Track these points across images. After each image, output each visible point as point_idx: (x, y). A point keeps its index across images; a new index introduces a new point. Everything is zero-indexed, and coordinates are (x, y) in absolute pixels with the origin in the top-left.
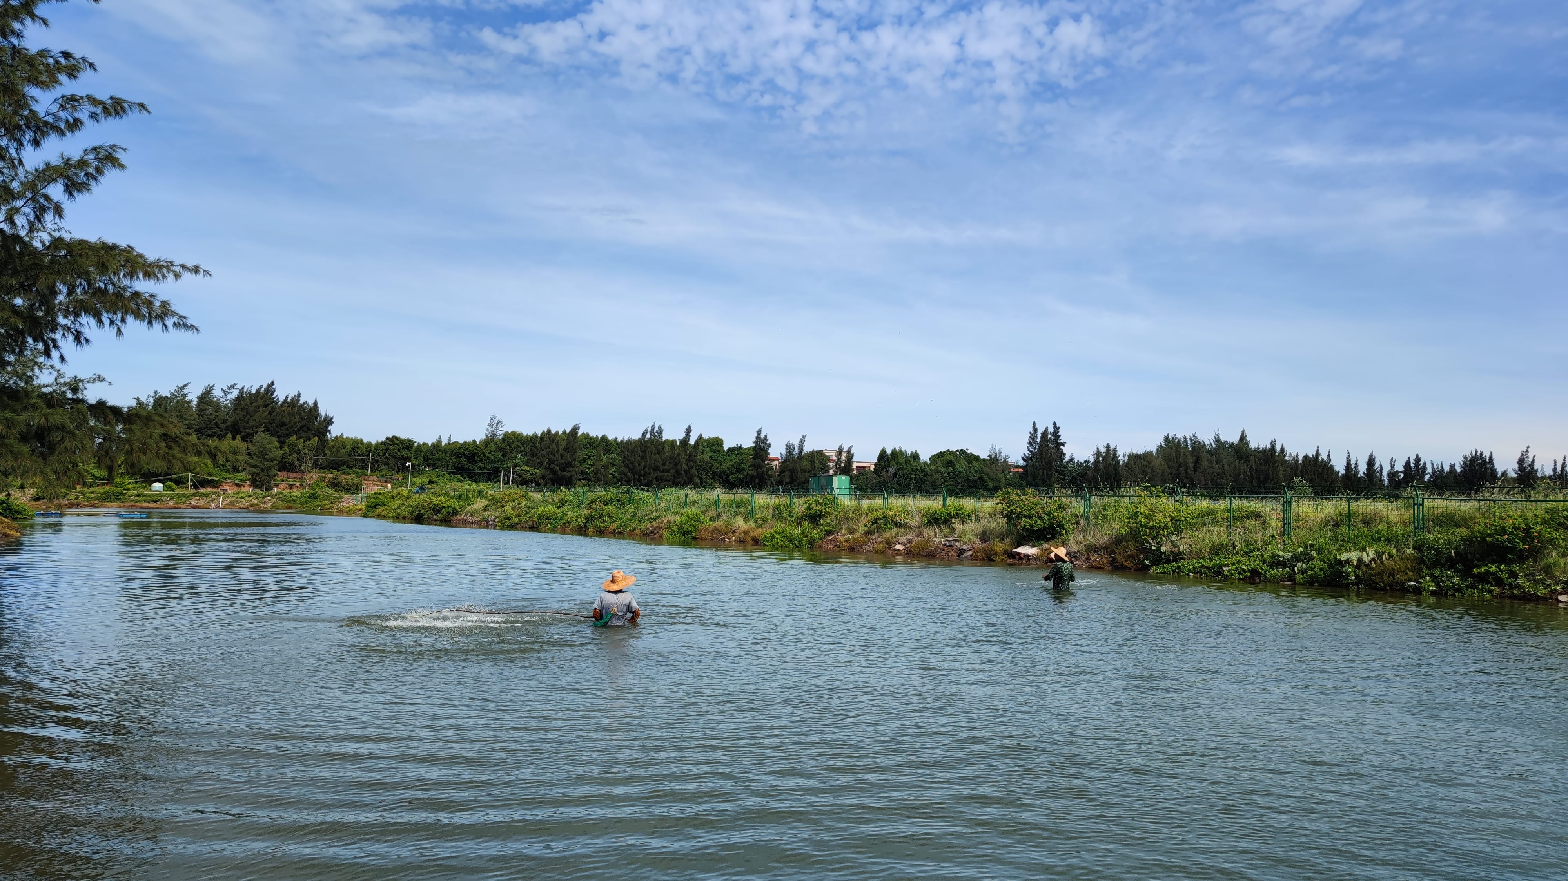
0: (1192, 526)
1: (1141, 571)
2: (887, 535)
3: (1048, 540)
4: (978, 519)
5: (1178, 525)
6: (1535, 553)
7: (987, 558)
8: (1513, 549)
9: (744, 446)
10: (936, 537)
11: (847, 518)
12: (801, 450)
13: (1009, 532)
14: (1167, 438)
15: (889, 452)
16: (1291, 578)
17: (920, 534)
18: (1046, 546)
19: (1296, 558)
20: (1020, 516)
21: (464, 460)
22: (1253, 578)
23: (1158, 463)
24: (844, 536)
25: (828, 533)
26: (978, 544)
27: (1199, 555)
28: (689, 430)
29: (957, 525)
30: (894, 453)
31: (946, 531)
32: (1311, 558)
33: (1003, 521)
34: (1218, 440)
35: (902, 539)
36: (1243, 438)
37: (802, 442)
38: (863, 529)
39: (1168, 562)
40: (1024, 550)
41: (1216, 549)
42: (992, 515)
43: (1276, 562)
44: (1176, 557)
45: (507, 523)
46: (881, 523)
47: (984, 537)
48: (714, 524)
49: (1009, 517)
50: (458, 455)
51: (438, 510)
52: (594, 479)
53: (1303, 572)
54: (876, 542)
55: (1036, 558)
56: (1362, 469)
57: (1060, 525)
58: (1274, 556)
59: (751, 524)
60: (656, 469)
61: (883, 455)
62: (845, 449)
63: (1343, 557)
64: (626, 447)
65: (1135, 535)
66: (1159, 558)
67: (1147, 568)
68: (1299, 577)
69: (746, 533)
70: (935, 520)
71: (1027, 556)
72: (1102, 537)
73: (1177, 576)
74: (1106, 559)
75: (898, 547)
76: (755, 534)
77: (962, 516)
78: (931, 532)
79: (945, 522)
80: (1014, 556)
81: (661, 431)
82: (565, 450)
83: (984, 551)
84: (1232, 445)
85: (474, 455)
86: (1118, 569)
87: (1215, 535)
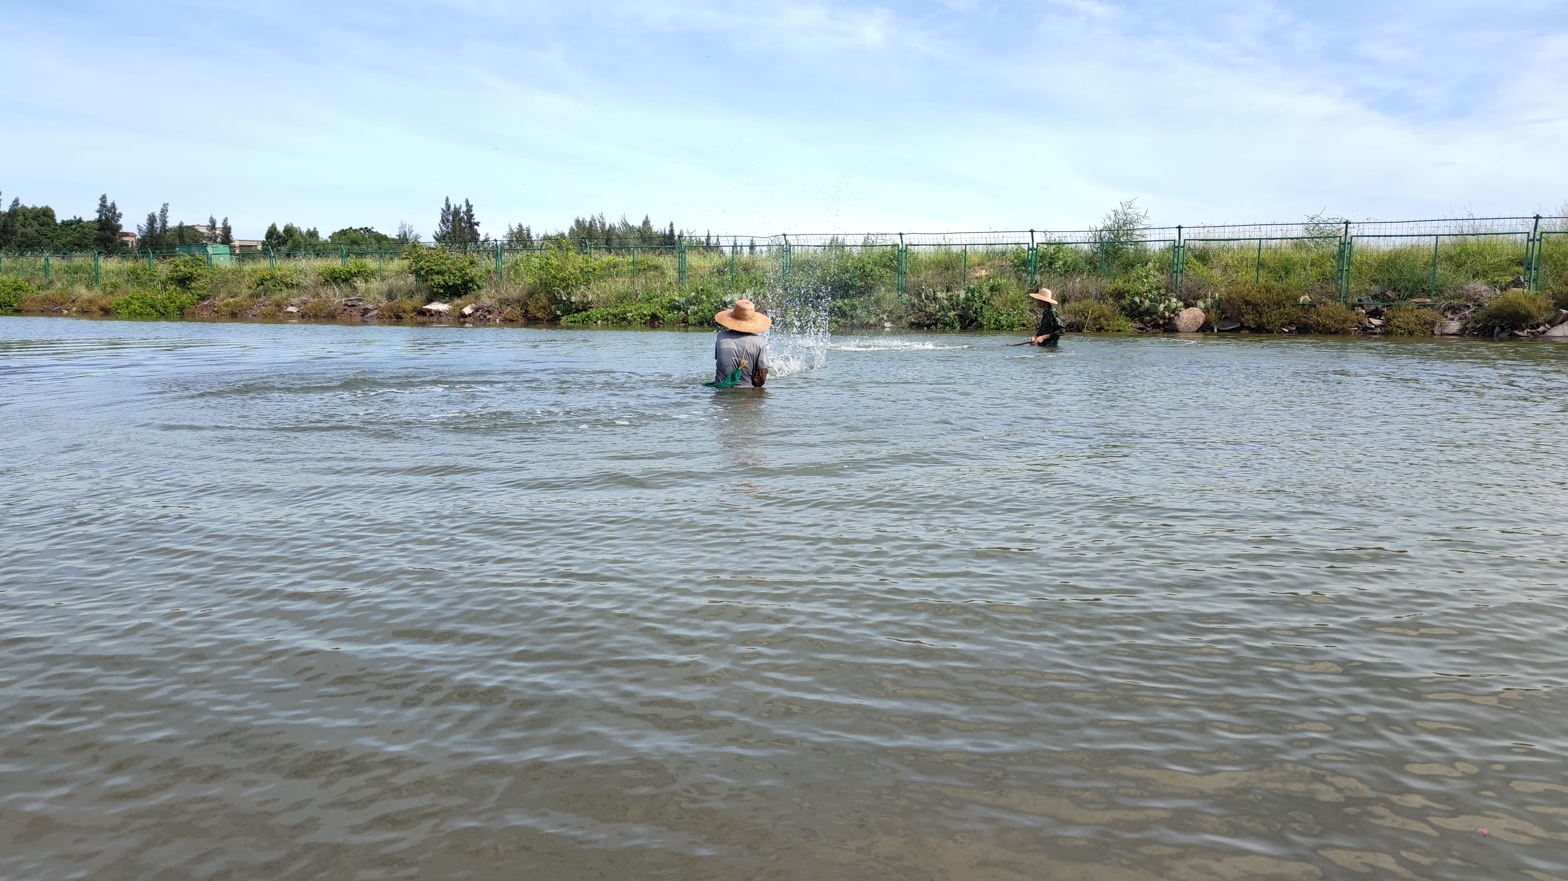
0: (601, 277)
1: (553, 322)
2: (277, 296)
3: (459, 296)
4: (383, 279)
5: (587, 276)
6: (868, 289)
7: (396, 318)
8: (852, 287)
9: (83, 218)
10: (336, 297)
11: (223, 280)
13: (418, 290)
14: (577, 222)
15: (279, 226)
16: (685, 321)
17: (317, 295)
18: (458, 301)
19: (689, 302)
20: (431, 272)
22: (653, 322)
24: (222, 299)
25: (202, 298)
26: (384, 303)
27: (606, 303)
29: (359, 283)
30: (285, 231)
31: (346, 289)
32: (702, 301)
33: (412, 278)
34: (623, 222)
35: (295, 301)
36: (646, 223)
37: (165, 214)
38: (245, 292)
39: (578, 311)
40: (435, 306)
41: (622, 298)
42: (400, 273)
43: (673, 307)
44: (585, 307)
46: (269, 284)
47: (390, 296)
48: (42, 293)
49: (417, 273)
53: (695, 313)
54: (266, 303)
55: (448, 314)
57: (472, 280)
58: (672, 300)
59: (97, 291)
61: (272, 228)
65: (545, 285)
66: (570, 309)
67: (558, 318)
68: (691, 319)
69: (91, 301)
70: (334, 278)
71: (439, 313)
72: (515, 291)
73: (586, 324)
74: (518, 311)
75: (290, 309)
76: (104, 302)
77: (366, 275)
78: (330, 292)
79: (346, 280)
80: (422, 313)
83: (391, 309)
84: (637, 230)
86: (531, 321)
87: (621, 285)
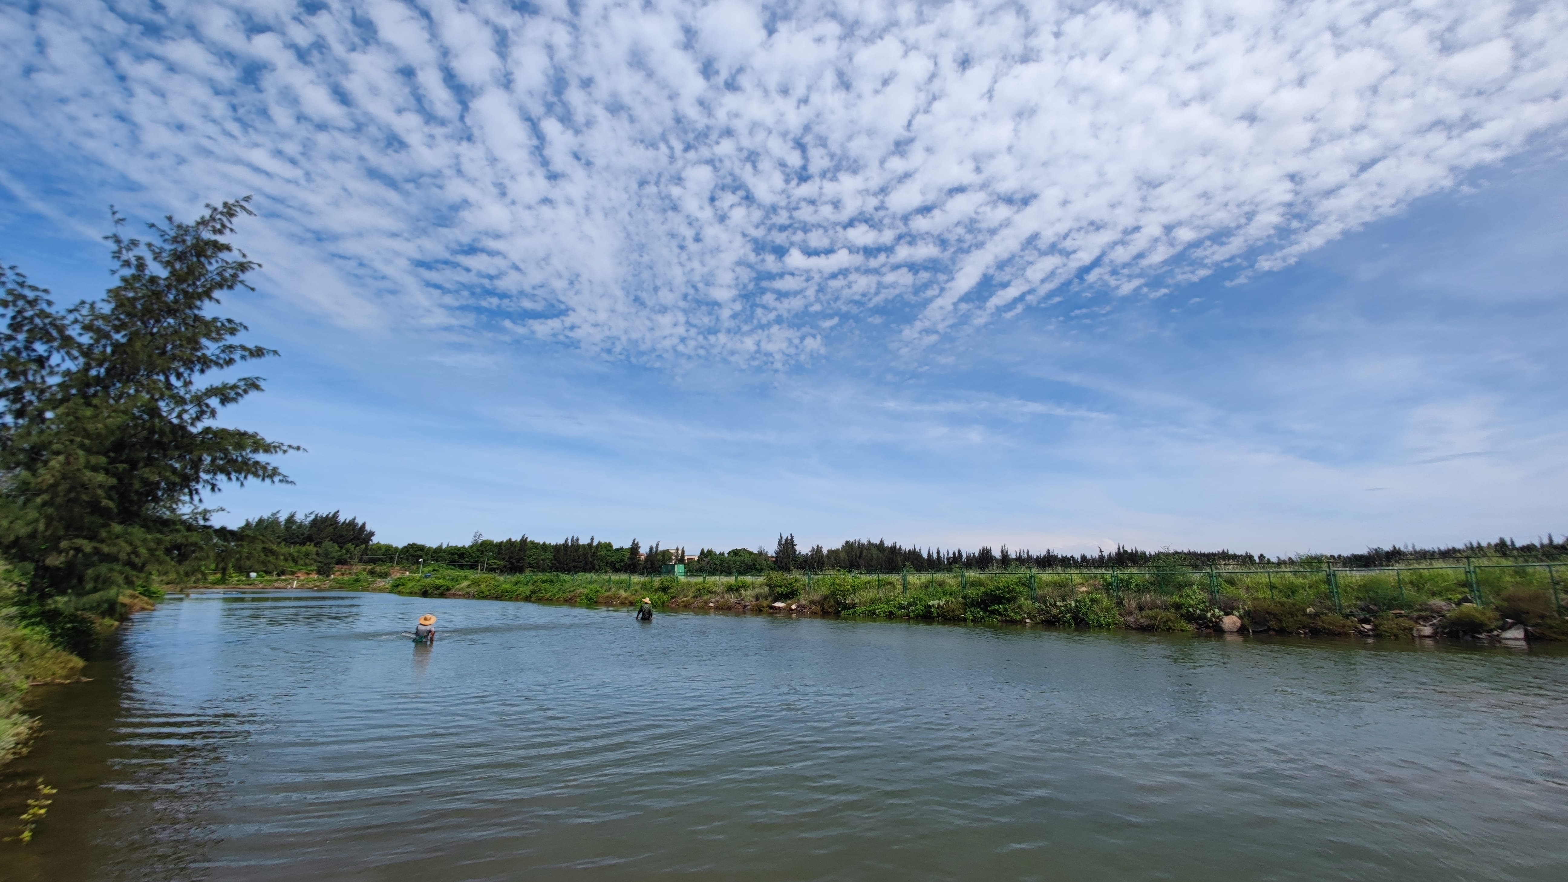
0: (861, 589)
1: (836, 615)
2: (705, 598)
3: (790, 599)
4: (754, 588)
5: (854, 589)
6: (1014, 599)
7: (758, 611)
8: (1004, 597)
9: (625, 547)
10: (732, 598)
11: (684, 588)
12: (657, 550)
13: (770, 595)
14: (847, 543)
15: (706, 551)
16: (908, 615)
17: (723, 597)
18: (789, 602)
19: (910, 604)
20: (776, 586)
21: (456, 557)
22: (890, 616)
23: (843, 555)
24: (682, 599)
25: (673, 598)
26: (754, 603)
27: (865, 604)
28: (592, 539)
29: (743, 592)
30: (708, 551)
31: (737, 595)
32: (917, 605)
33: (767, 589)
34: (869, 542)
35: (713, 600)
36: (882, 541)
37: (657, 545)
38: (691, 595)
39: (850, 608)
40: (778, 604)
41: (873, 601)
42: (761, 585)
43: (901, 607)
44: (854, 606)
45: (482, 595)
46: (702, 591)
47: (757, 598)
48: (607, 594)
49: (769, 585)
50: (453, 554)
51: (438, 588)
52: (537, 567)
53: (913, 611)
54: (699, 603)
55: (784, 609)
56: (935, 556)
57: (797, 591)
58: (899, 604)
59: (629, 593)
60: (574, 561)
61: (702, 552)
62: (680, 548)
63: (931, 603)
64: (557, 548)
65: (833, 594)
66: (845, 607)
67: (840, 612)
68: (912, 615)
69: (626, 598)
70: (731, 589)
71: (779, 608)
72: (817, 597)
73: (854, 617)
74: (819, 608)
75: (711, 605)
76: (631, 599)
77: (745, 586)
78: (729, 596)
79: (737, 590)
80: (772, 608)
81: (578, 539)
82: (520, 550)
83: (757, 605)
84: (876, 545)
85: (463, 554)
86: (825, 614)
87: (872, 594)
